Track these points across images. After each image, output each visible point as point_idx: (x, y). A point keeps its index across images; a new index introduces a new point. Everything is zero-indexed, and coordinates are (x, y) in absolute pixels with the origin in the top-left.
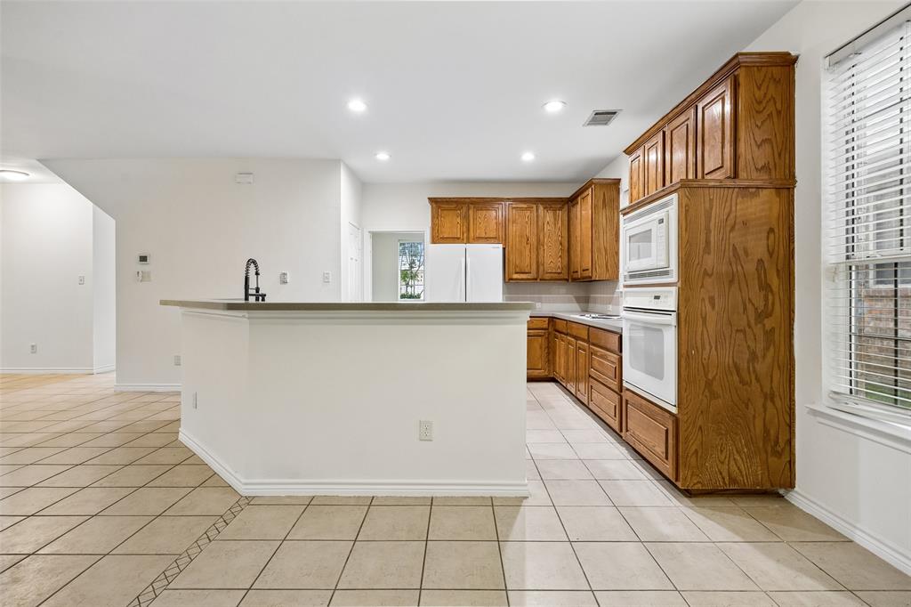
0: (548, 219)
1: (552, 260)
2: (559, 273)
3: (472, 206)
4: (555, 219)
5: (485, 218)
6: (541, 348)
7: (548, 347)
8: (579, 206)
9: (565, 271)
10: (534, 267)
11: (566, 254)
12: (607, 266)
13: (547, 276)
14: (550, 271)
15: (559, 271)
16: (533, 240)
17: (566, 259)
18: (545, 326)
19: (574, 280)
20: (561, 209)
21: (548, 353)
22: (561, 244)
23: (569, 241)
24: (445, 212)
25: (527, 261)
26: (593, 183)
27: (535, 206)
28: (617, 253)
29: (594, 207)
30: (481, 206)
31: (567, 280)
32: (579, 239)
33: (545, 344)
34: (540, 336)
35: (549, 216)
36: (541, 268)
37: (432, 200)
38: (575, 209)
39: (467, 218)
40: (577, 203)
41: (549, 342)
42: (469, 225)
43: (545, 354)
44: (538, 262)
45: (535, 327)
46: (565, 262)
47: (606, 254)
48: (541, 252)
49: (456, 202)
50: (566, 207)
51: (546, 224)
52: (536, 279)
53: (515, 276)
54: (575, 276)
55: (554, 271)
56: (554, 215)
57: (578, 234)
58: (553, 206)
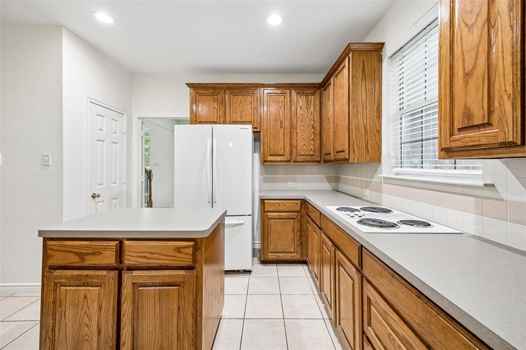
0: (301, 104)
1: (305, 143)
2: (312, 155)
3: (228, 92)
4: (307, 105)
5: (240, 103)
6: (293, 230)
7: (301, 230)
8: (331, 87)
9: (317, 153)
10: (288, 149)
11: (319, 138)
12: (367, 147)
13: (300, 158)
14: (302, 153)
15: (312, 153)
16: (287, 124)
17: (318, 142)
18: (298, 208)
19: (326, 162)
20: (313, 94)
21: (301, 236)
22: (313, 128)
23: (321, 125)
24: (202, 97)
25: (281, 145)
26: (350, 50)
27: (288, 92)
28: (379, 132)
29: (352, 79)
30: (236, 91)
31: (320, 162)
32: (331, 120)
33: (297, 227)
34: (293, 219)
35: (301, 101)
36: (294, 150)
37: (190, 85)
38: (327, 92)
39: (223, 102)
40: (330, 84)
41: (301, 225)
42: (225, 109)
43: (297, 238)
44: (291, 145)
45: (287, 210)
46: (317, 145)
47: (366, 133)
48: (294, 135)
49: (213, 88)
50: (318, 93)
51: (299, 108)
52: (290, 161)
53: (270, 158)
54: (327, 158)
55: (307, 153)
56: (307, 100)
57: (331, 114)
58: (306, 92)
